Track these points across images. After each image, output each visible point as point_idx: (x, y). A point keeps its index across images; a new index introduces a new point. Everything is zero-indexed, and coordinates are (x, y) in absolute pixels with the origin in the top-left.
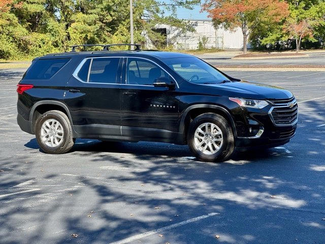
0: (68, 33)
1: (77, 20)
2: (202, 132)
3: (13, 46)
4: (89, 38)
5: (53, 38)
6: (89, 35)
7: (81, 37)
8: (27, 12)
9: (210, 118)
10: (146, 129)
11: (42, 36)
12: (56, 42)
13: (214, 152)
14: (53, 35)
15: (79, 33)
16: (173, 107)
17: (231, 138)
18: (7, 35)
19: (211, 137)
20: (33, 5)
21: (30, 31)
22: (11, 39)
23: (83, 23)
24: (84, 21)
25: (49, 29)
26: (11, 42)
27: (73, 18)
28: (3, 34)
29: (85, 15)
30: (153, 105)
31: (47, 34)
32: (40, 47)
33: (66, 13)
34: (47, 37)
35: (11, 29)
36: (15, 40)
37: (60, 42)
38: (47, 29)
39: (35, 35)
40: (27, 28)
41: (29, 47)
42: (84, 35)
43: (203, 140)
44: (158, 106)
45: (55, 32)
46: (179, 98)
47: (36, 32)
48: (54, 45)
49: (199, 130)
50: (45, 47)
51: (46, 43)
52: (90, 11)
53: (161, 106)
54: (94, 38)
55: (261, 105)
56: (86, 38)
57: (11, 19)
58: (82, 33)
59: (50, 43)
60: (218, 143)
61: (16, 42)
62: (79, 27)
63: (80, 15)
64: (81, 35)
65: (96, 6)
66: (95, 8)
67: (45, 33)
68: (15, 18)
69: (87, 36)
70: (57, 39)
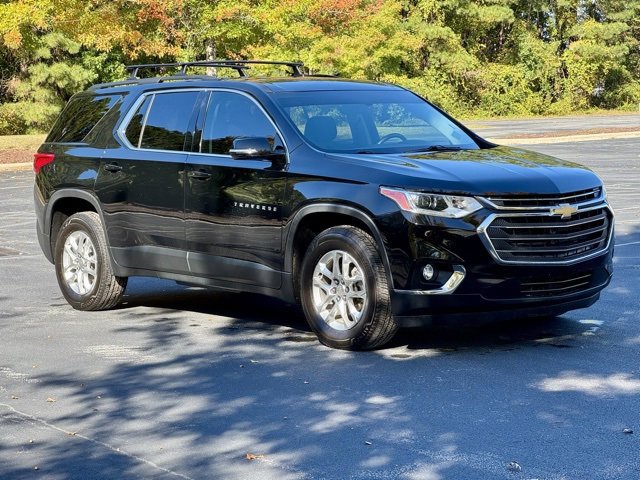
0: (563, 63)
1: (583, 35)
2: (328, 273)
3: (448, 90)
4: (605, 71)
5: (530, 75)
6: (607, 66)
7: (590, 69)
8: (480, 23)
9: (340, 239)
11: (507, 70)
12: (536, 81)
13: (350, 324)
14: (530, 66)
15: (584, 62)
16: (272, 209)
17: (383, 291)
18: (438, 69)
19: (344, 287)
20: (491, 8)
21: (484, 61)
22: (445, 78)
23: (594, 41)
24: (597, 37)
25: (523, 55)
26: (445, 82)
27: (574, 31)
28: (429, 68)
29: (600, 25)
30: (238, 205)
31: (519, 65)
32: (502, 91)
33: (561, 23)
34: (518, 72)
35: (444, 56)
36: (451, 80)
37: (544, 81)
38: (520, 55)
39: (494, 67)
40: (477, 54)
41: (481, 92)
42: (595, 66)
43: (330, 294)
44: (247, 206)
45: (534, 61)
47: (498, 61)
48: (532, 88)
49: (322, 267)
50: (512, 92)
51: (514, 84)
52: (610, 16)
53: (252, 207)
54: (620, 72)
55: (460, 208)
56: (600, 72)
57: (445, 38)
58: (592, 61)
59: (524, 83)
61: (453, 83)
62: (585, 49)
63: (591, 25)
64: (589, 66)
65: (626, 5)
66: (622, 10)
67: (515, 62)
68: (453, 34)
69: (601, 68)
70: (539, 74)
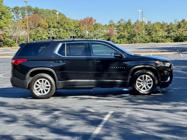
2: (140, 80)
10: (106, 81)
13: (147, 90)
16: (124, 68)
19: (145, 82)
30: (111, 67)
43: (141, 84)
46: (126, 63)
53: (116, 68)
60: (150, 85)
